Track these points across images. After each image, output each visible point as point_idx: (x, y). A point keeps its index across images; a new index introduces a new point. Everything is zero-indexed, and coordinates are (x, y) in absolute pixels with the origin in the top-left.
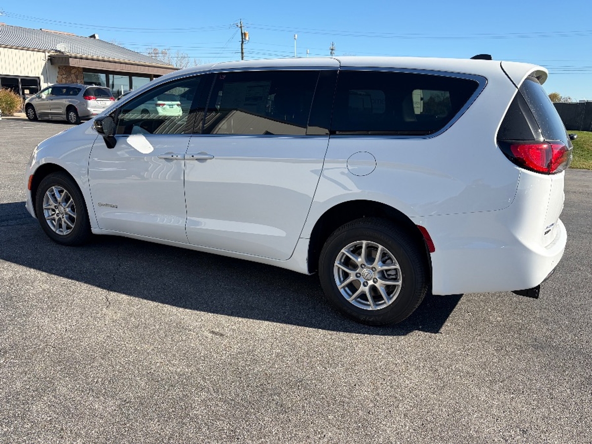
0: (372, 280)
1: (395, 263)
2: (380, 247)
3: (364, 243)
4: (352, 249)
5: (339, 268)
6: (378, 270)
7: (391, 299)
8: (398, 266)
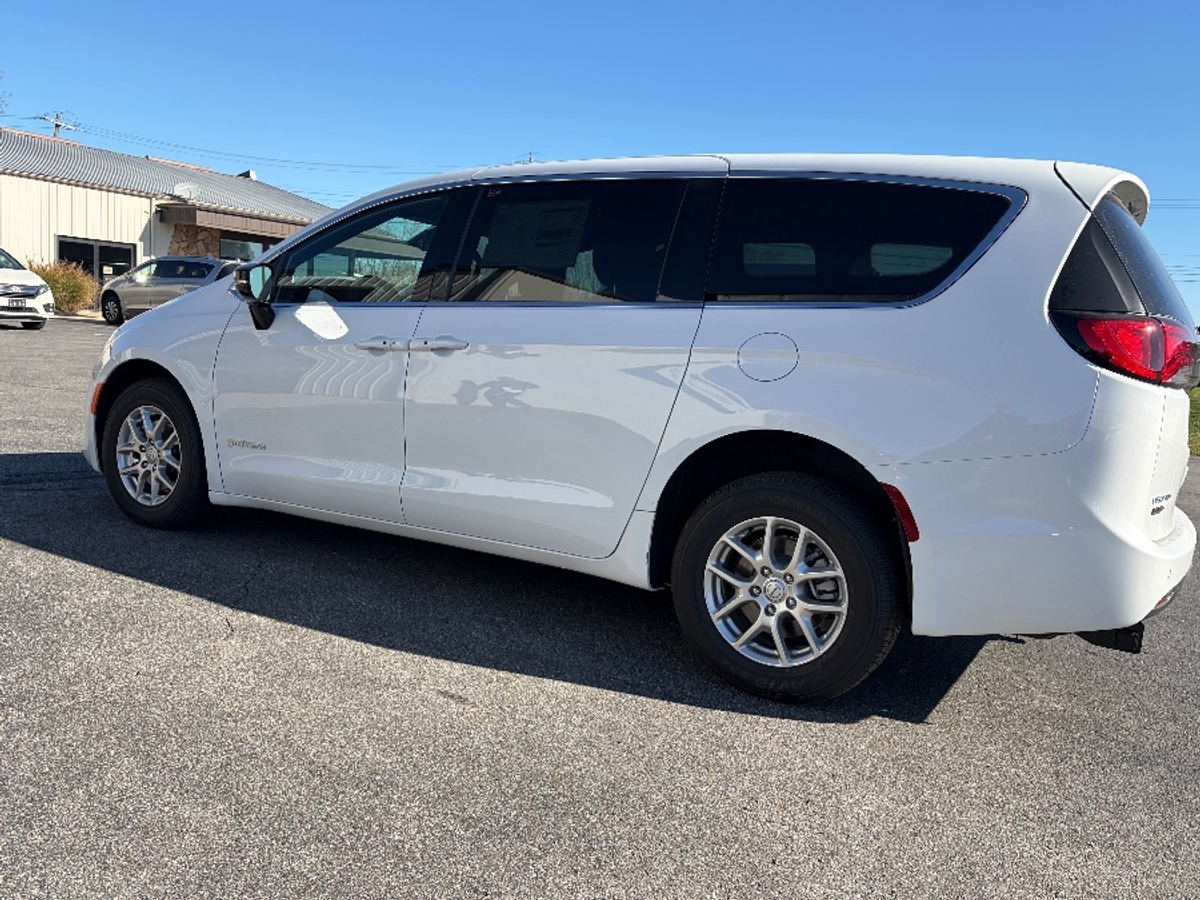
0: (784, 603)
1: (833, 565)
2: (803, 530)
3: (770, 520)
4: (743, 536)
5: (715, 576)
6: (796, 581)
7: (823, 643)
8: (839, 572)
